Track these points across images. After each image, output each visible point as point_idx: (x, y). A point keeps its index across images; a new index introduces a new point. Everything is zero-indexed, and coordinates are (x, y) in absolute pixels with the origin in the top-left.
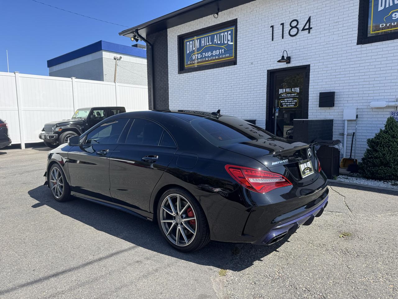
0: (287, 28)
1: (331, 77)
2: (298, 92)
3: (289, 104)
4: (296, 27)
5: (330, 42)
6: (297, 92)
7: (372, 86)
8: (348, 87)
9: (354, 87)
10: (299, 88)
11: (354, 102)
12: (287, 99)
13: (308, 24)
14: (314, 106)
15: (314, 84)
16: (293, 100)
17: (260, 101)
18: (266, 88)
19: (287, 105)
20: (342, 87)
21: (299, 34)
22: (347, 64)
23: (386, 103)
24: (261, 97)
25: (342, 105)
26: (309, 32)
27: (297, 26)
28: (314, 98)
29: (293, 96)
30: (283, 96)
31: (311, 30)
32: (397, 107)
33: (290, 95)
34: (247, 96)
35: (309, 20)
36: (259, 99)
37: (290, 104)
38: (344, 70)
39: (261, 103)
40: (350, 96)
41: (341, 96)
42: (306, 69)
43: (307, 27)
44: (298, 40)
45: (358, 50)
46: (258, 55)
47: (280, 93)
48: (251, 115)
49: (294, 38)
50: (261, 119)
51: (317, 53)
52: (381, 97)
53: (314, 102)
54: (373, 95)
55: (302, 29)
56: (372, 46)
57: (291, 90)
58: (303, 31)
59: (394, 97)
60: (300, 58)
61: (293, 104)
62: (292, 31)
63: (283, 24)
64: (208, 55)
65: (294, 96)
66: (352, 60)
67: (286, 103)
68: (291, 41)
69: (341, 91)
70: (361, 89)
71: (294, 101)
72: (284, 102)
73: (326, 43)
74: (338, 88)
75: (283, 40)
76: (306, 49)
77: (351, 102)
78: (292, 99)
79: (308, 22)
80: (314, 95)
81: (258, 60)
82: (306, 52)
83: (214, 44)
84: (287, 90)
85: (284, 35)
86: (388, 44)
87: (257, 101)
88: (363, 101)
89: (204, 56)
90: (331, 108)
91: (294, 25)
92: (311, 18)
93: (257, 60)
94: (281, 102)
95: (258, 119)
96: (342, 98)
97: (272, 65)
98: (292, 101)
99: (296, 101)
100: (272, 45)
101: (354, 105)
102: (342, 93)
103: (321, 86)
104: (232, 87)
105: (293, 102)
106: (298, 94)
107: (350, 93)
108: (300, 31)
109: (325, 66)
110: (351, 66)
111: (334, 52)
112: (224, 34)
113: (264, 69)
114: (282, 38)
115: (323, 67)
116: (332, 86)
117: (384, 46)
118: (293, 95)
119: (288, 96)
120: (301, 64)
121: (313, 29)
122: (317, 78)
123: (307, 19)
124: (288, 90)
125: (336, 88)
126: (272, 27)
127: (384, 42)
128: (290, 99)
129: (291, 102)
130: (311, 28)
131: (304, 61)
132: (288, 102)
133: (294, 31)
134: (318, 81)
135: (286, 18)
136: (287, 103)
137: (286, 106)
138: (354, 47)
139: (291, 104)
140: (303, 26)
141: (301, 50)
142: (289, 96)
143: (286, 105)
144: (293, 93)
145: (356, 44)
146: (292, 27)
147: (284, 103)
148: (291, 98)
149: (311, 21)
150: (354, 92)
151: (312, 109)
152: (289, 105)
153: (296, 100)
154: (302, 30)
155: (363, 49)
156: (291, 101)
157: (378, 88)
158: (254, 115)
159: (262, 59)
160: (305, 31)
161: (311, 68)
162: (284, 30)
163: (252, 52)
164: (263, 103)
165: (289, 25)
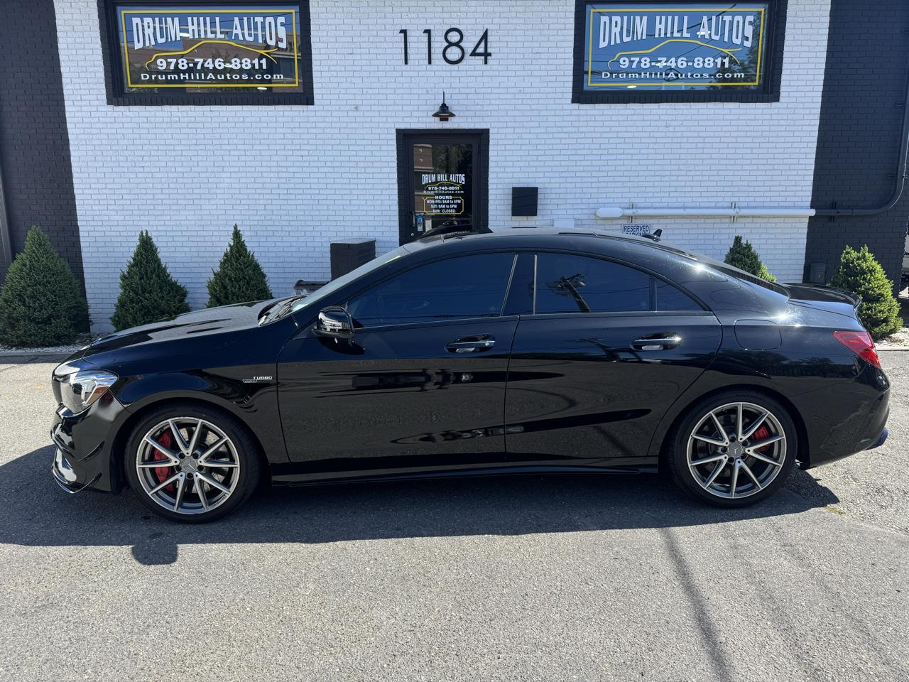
0: (439, 44)
1: (529, 158)
2: (464, 183)
3: (444, 206)
4: (457, 44)
5: (526, 90)
6: (460, 182)
7: (596, 180)
8: (558, 180)
9: (569, 180)
10: (464, 175)
11: (568, 206)
12: (441, 197)
13: (483, 44)
14: (499, 213)
15: (498, 170)
16: (453, 199)
17: (383, 197)
18: (395, 170)
19: (441, 209)
20: (549, 180)
21: (464, 62)
22: (556, 136)
23: (621, 210)
24: (386, 189)
25: (549, 212)
26: (486, 63)
27: (461, 44)
28: (499, 197)
29: (452, 190)
30: (431, 190)
31: (489, 58)
32: (632, 217)
33: (446, 188)
34: (350, 183)
35: (485, 37)
36: (380, 192)
37: (448, 207)
38: (551, 147)
39: (387, 203)
40: (562, 196)
41: (547, 196)
42: (480, 138)
43: (481, 50)
44: (464, 74)
45: (574, 112)
46: (370, 91)
47: (423, 183)
48: (362, 229)
49: (455, 67)
50: (388, 239)
51: (502, 107)
52: (608, 201)
53: (499, 205)
54: (597, 196)
55: (470, 51)
56: (595, 109)
57: (448, 178)
58: (473, 57)
59: (627, 200)
60: (467, 113)
61: (453, 208)
62: (449, 51)
63: (428, 32)
64: (214, 67)
65: (455, 191)
66: (565, 130)
67: (438, 204)
68: (449, 74)
69: (546, 186)
70: (578, 185)
71: (455, 202)
72: (433, 202)
73: (518, 89)
74: (542, 180)
75: (429, 67)
76: (481, 96)
77: (563, 207)
78: (451, 197)
79: (484, 40)
80: (498, 192)
81: (373, 102)
82: (480, 102)
83: (233, 41)
84: (439, 178)
85: (433, 57)
86: (619, 110)
87: (376, 197)
88: (582, 206)
89: (199, 67)
90: (530, 218)
91: (454, 38)
92: (489, 33)
93: (369, 102)
94: (428, 202)
95: (380, 238)
96: (549, 200)
97: (406, 120)
98: (452, 202)
99: (459, 202)
100: (405, 74)
101: (569, 212)
102: (549, 191)
103: (510, 175)
104: (305, 158)
105: (454, 204)
106: (463, 187)
107: (561, 191)
108: (467, 56)
109: (518, 135)
110: (563, 141)
111: (533, 110)
112: (264, 20)
113: (387, 125)
114: (427, 61)
115: (515, 136)
116: (531, 175)
117: (614, 112)
118: (453, 188)
119: (442, 190)
120: (471, 126)
121: (493, 56)
122: (503, 159)
123: (482, 34)
124: (441, 177)
125: (537, 180)
126: (404, 32)
127: (613, 105)
128: (447, 197)
129: (449, 204)
130: (490, 54)
131: (476, 120)
132: (442, 204)
133: (454, 53)
134: (506, 164)
135: (435, 21)
136: (440, 204)
137: (438, 211)
138: (566, 107)
139: (450, 208)
140: (472, 46)
141: (470, 96)
142: (444, 190)
143: (438, 208)
144: (452, 186)
145: (570, 101)
146: (451, 44)
147: (435, 204)
148: (449, 195)
149: (490, 39)
150: (568, 190)
151: (494, 218)
152: (446, 209)
153: (459, 199)
154: (471, 55)
155: (582, 113)
156: (448, 202)
157: (605, 185)
158: (370, 229)
159: (381, 102)
160: (477, 57)
161: (491, 136)
162: (433, 45)
163: (354, 80)
164: (390, 203)
165: (443, 38)
